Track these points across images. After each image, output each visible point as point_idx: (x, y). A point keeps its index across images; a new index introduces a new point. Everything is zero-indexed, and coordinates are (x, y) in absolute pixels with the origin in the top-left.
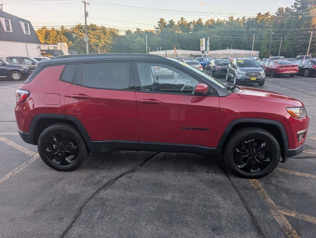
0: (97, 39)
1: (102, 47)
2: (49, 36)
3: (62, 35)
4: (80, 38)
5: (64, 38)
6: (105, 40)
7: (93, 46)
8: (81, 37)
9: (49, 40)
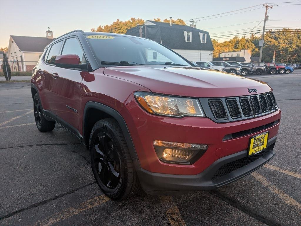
0: (288, 44)
1: (292, 51)
2: (238, 44)
3: (250, 43)
4: (268, 45)
5: (252, 45)
6: (297, 44)
7: (282, 52)
8: (269, 43)
9: (238, 48)
